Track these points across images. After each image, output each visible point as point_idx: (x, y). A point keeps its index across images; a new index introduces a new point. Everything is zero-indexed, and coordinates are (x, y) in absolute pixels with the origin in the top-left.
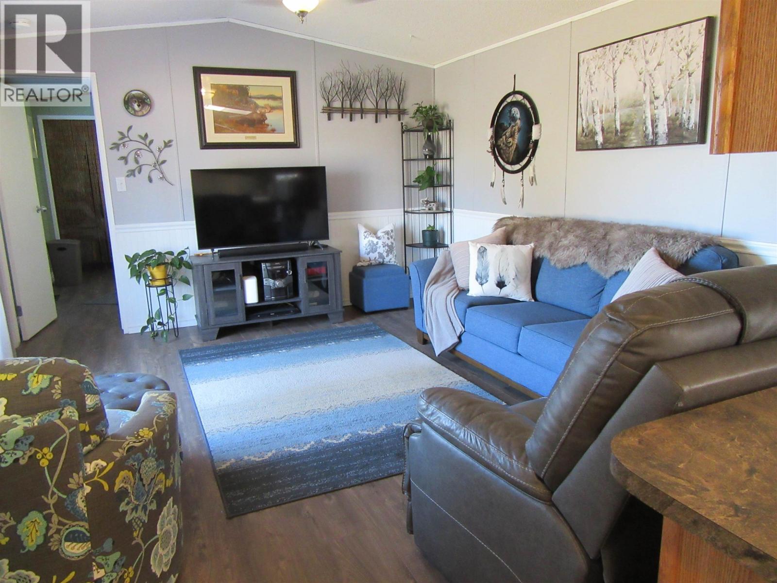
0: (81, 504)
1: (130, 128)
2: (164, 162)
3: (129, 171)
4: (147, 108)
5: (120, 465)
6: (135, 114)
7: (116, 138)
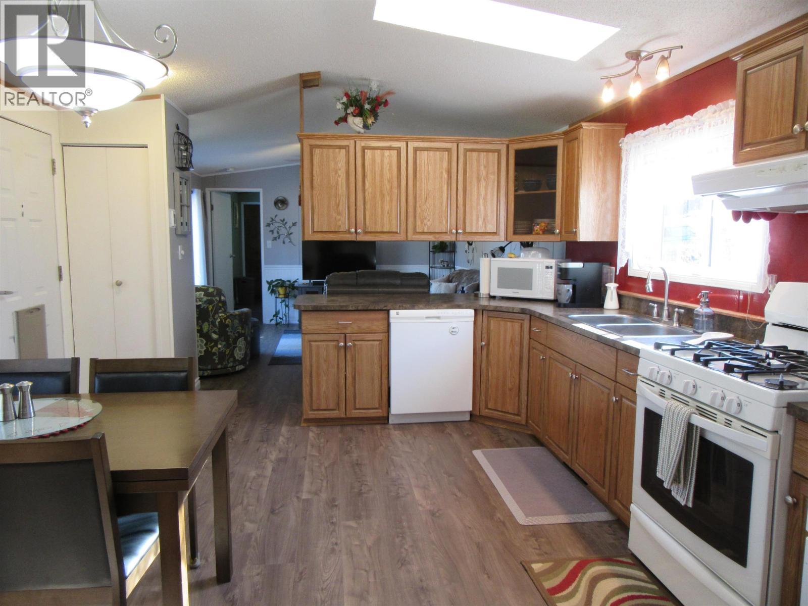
0: (217, 323)
1: (276, 216)
2: (291, 233)
3: (274, 238)
4: (285, 206)
5: (228, 317)
6: (279, 209)
7: (269, 221)
